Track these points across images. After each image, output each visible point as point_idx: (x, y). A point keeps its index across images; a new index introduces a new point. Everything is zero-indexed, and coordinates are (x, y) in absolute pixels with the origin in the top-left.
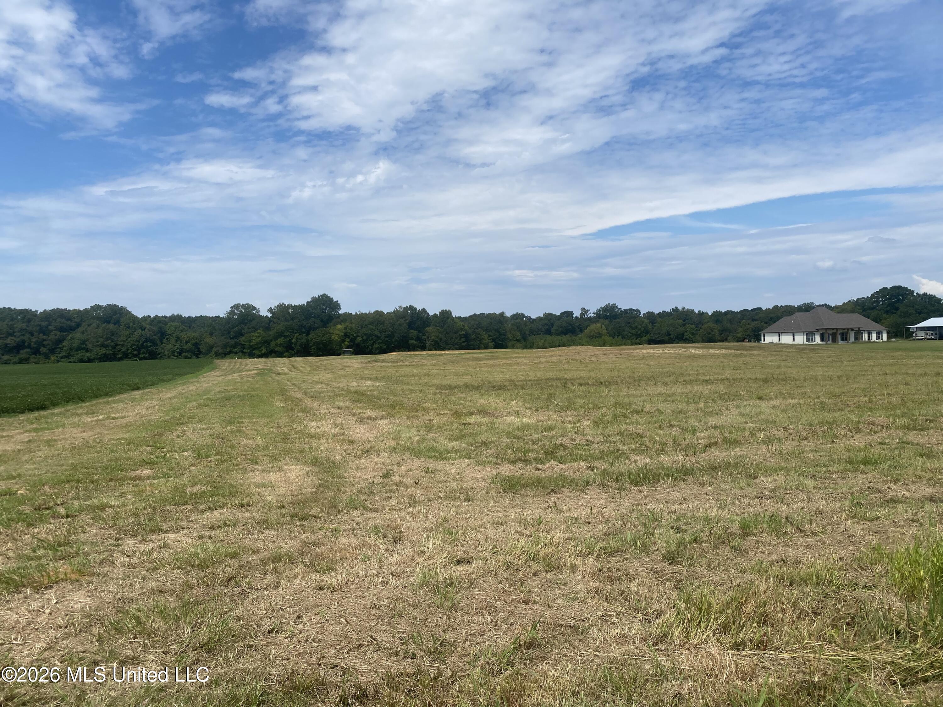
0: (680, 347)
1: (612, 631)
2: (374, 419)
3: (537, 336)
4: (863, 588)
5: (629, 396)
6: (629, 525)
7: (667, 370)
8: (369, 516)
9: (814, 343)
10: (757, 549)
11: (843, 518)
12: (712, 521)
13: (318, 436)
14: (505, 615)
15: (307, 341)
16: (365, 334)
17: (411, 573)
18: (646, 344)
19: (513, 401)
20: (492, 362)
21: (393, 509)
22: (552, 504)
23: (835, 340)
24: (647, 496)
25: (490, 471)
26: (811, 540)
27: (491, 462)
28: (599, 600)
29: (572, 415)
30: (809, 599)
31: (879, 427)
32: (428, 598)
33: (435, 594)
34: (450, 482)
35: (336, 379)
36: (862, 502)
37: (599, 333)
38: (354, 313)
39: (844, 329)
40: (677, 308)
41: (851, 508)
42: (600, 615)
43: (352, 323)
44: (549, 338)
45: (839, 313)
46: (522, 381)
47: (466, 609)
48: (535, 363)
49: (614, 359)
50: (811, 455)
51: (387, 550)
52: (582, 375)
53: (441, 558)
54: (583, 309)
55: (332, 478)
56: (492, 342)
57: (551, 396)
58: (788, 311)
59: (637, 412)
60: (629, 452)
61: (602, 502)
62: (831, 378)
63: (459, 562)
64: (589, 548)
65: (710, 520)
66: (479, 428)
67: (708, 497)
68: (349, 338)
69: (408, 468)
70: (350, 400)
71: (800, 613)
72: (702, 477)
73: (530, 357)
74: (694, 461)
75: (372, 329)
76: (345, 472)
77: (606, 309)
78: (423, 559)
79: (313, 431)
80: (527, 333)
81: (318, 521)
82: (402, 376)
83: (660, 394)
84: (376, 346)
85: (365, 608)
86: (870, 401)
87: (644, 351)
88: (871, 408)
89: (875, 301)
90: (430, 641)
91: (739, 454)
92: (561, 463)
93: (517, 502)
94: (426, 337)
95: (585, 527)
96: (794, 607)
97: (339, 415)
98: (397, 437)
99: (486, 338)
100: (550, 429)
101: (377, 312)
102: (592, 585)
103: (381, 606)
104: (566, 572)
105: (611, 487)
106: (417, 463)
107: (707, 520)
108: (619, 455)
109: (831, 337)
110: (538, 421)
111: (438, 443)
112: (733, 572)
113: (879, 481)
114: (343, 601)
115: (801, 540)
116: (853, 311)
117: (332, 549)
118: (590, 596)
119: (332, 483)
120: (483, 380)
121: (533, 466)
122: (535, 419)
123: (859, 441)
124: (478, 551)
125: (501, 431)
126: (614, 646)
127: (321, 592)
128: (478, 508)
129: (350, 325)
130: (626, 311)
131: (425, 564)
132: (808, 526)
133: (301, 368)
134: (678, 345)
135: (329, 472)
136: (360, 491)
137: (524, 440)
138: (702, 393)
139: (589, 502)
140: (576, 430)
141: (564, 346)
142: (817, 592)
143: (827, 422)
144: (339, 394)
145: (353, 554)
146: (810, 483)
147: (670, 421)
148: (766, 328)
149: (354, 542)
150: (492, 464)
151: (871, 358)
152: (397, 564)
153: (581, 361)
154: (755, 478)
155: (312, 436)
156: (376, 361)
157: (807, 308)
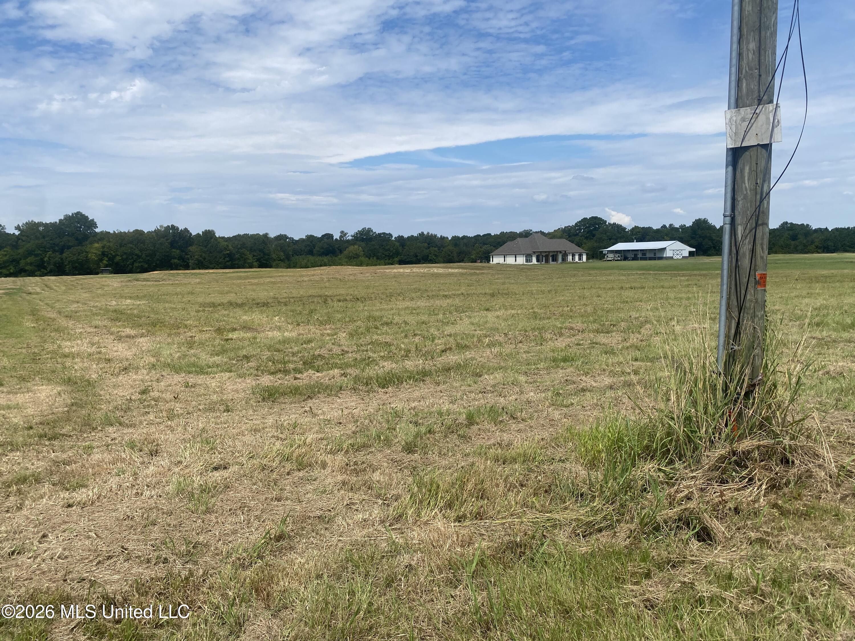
0: (425, 267)
1: (355, 517)
2: (133, 337)
3: (300, 256)
4: (559, 461)
5: (381, 310)
6: (375, 423)
7: (414, 287)
8: (125, 432)
9: (531, 263)
10: (479, 435)
11: (546, 406)
12: (444, 414)
13: (72, 356)
14: (258, 513)
15: (62, 259)
16: (125, 253)
17: (167, 483)
18: (397, 264)
19: (275, 316)
20: (256, 281)
21: (151, 423)
22: (308, 409)
23: (547, 261)
24: (392, 397)
25: (250, 382)
26: (521, 426)
27: (252, 374)
28: (345, 491)
29: (330, 328)
30: (517, 474)
31: (577, 331)
32: (183, 504)
33: (190, 500)
34: (210, 395)
35: (93, 297)
36: (561, 392)
37: (356, 254)
38: (112, 232)
39: (554, 252)
40: (423, 233)
41: (552, 398)
42: (345, 503)
43: (109, 242)
44: (311, 258)
45: (551, 238)
46: (285, 298)
47: (221, 512)
48: (298, 282)
49: (369, 278)
50: (524, 356)
51: (143, 463)
52: (341, 292)
53: (199, 466)
54: (342, 232)
55: (87, 396)
56: (256, 261)
57: (311, 312)
58: (511, 236)
59: (387, 324)
60: (378, 359)
61: (353, 404)
62: (543, 292)
63: (216, 469)
64: (339, 445)
65: (442, 413)
66: (241, 343)
67: (442, 394)
68: (107, 257)
69: (167, 384)
70: (108, 318)
71: (510, 486)
72: (438, 377)
73: (293, 276)
74: (432, 364)
75: (132, 248)
76: (101, 390)
77: (363, 232)
78: (180, 468)
79: (67, 350)
80: (291, 253)
81: (69, 439)
82: (164, 295)
83: (407, 308)
84: (136, 264)
85: (118, 520)
86: (571, 311)
87: (395, 271)
88: (571, 316)
89: (578, 229)
90: (183, 544)
91: (469, 356)
92: (318, 372)
93: (275, 410)
94: (189, 256)
95: (336, 427)
96: (505, 482)
97: (96, 334)
98: (157, 354)
99: (251, 258)
100: (310, 341)
101: (137, 230)
102: (340, 478)
103: (134, 517)
104: (317, 469)
105: (361, 391)
106: (178, 378)
107: (440, 414)
108: (369, 362)
109: (544, 258)
110: (299, 335)
111: (199, 358)
112: (459, 456)
113: (575, 374)
114: (94, 515)
115: (514, 426)
116: (561, 237)
117: (84, 466)
118: (337, 488)
119: (86, 401)
120: (247, 298)
121: (292, 376)
122: (296, 333)
123: (561, 343)
124: (235, 457)
125: (263, 345)
126: (357, 531)
127: (70, 509)
128: (237, 418)
129: (108, 244)
130: (380, 234)
131: (181, 473)
132: (519, 414)
133: (55, 288)
134: (424, 265)
135: (83, 391)
136: (116, 408)
137: (285, 352)
138: (441, 306)
139: (342, 405)
140: (333, 342)
141: (325, 265)
142: (524, 468)
143: (537, 329)
144: (96, 313)
145: (107, 469)
146: (522, 378)
147: (414, 331)
148: (494, 250)
149: (107, 457)
150: (252, 376)
151: (574, 276)
152: (153, 475)
153: (340, 279)
154: (480, 376)
155: (66, 356)
156: (137, 280)
157: (526, 234)
